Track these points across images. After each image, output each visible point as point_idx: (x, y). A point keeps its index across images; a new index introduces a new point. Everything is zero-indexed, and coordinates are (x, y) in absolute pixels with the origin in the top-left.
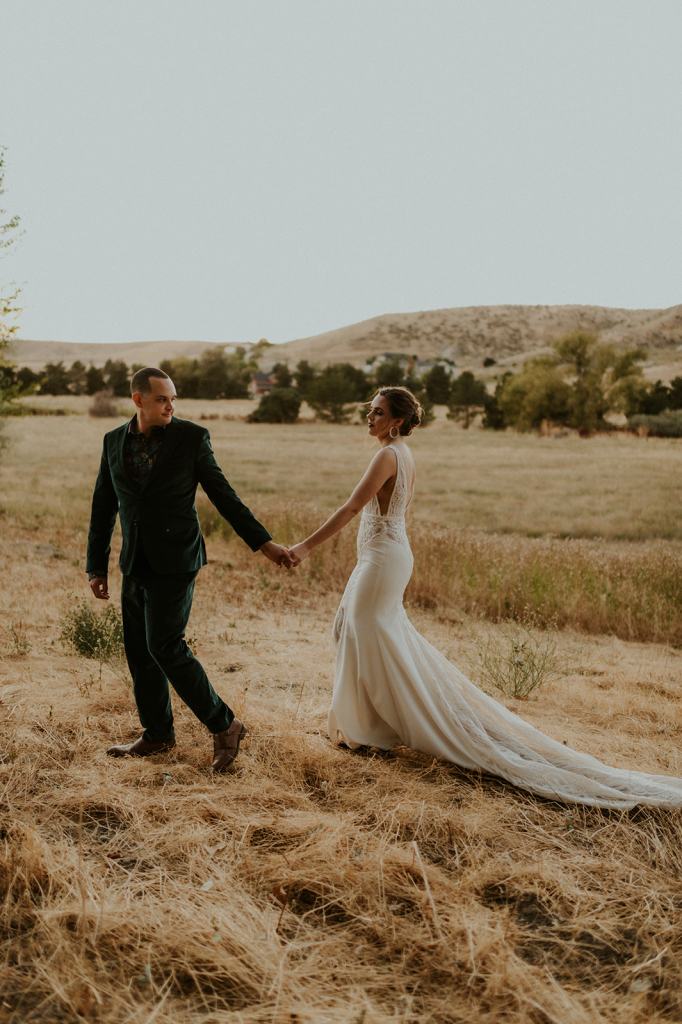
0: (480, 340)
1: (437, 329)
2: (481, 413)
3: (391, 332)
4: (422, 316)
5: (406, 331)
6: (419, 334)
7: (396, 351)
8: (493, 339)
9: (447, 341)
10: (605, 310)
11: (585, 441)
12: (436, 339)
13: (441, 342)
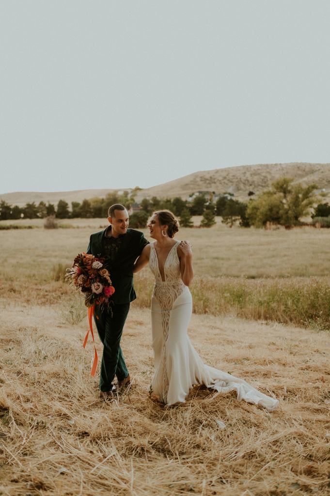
0: (247, 182)
1: (225, 178)
2: (239, 219)
3: (201, 180)
4: (217, 172)
5: (209, 180)
6: (216, 181)
7: (205, 190)
8: (253, 182)
9: (230, 184)
10: (310, 165)
11: (287, 231)
12: (224, 183)
13: (227, 184)
